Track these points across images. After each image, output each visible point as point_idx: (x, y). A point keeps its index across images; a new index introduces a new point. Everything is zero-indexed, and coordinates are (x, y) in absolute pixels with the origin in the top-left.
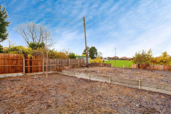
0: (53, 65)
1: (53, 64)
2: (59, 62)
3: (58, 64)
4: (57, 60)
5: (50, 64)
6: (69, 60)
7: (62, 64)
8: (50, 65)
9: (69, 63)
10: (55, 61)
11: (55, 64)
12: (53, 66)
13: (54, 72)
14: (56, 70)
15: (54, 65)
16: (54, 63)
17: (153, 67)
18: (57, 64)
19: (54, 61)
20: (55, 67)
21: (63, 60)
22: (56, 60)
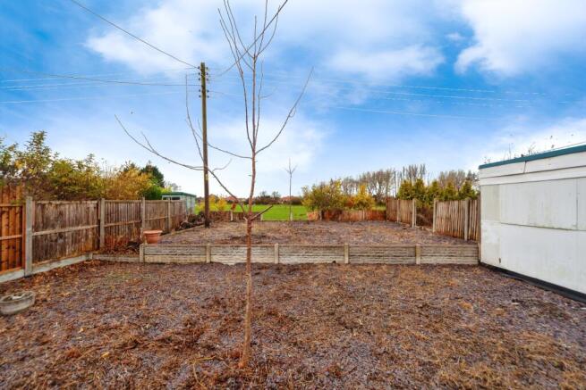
0: (80, 228)
1: (78, 225)
2: (108, 215)
3: (102, 222)
4: (97, 207)
5: (63, 226)
6: (143, 207)
7: (117, 220)
8: (67, 230)
9: (143, 216)
10: (87, 213)
11: (88, 223)
12: (78, 232)
13: (83, 258)
14: (93, 249)
15: (84, 227)
16: (84, 222)
17: (349, 214)
18: (99, 221)
19: (82, 208)
20: (90, 236)
21: (122, 206)
22: (92, 204)
